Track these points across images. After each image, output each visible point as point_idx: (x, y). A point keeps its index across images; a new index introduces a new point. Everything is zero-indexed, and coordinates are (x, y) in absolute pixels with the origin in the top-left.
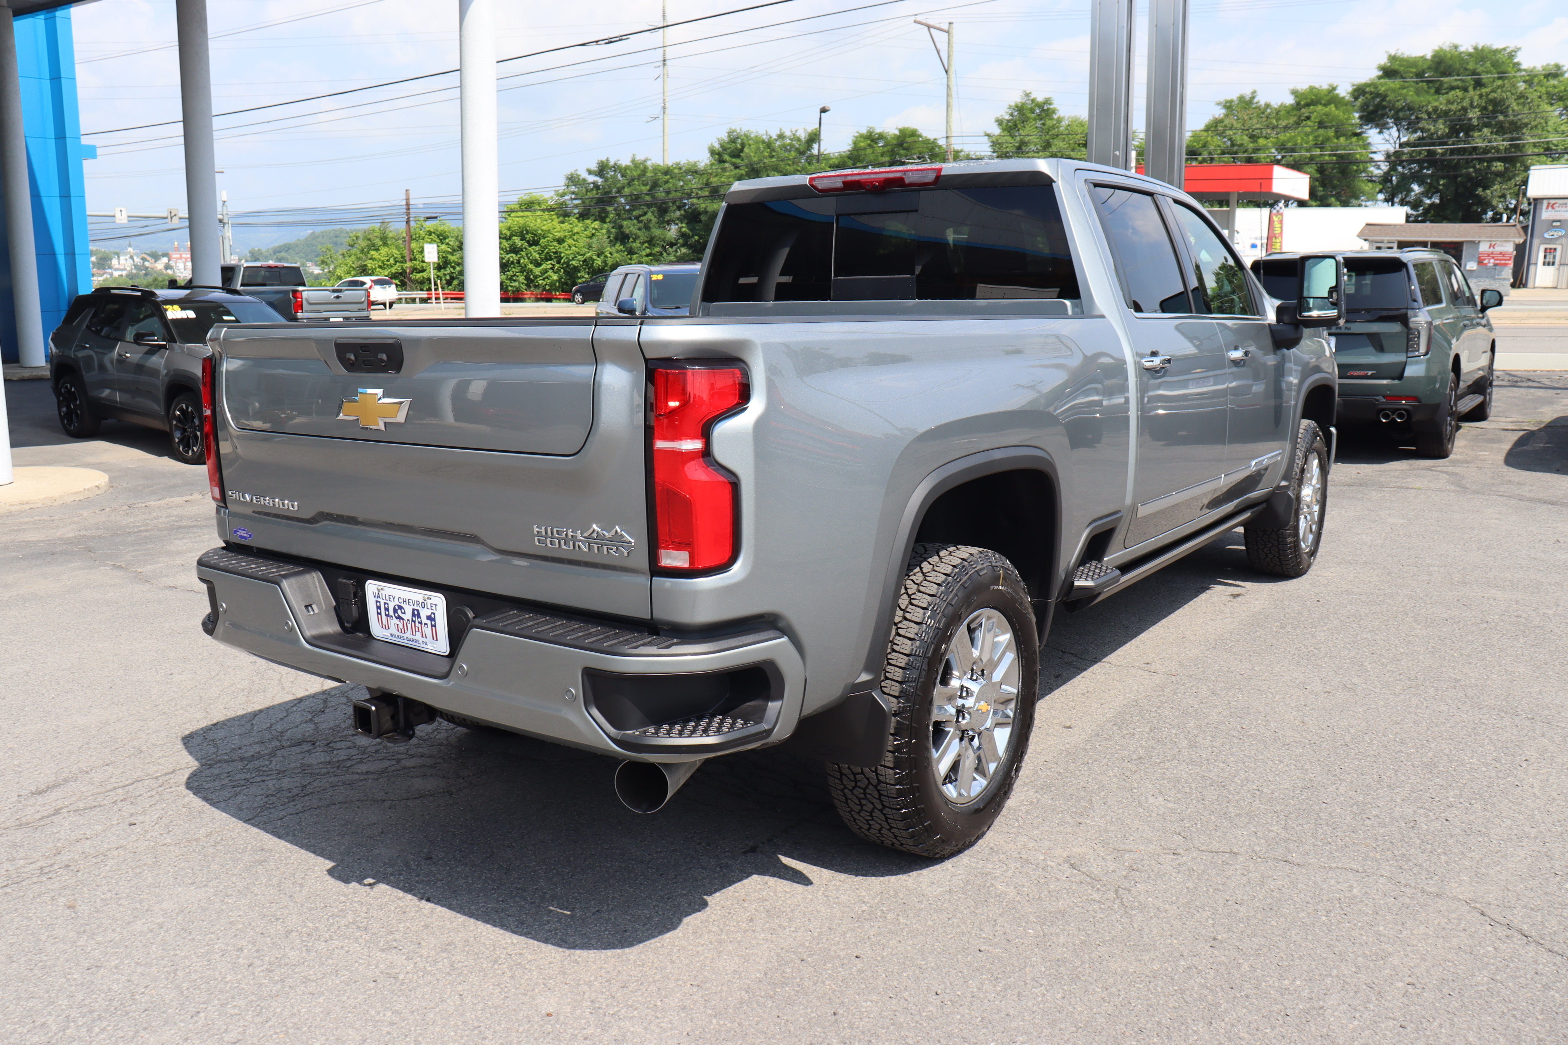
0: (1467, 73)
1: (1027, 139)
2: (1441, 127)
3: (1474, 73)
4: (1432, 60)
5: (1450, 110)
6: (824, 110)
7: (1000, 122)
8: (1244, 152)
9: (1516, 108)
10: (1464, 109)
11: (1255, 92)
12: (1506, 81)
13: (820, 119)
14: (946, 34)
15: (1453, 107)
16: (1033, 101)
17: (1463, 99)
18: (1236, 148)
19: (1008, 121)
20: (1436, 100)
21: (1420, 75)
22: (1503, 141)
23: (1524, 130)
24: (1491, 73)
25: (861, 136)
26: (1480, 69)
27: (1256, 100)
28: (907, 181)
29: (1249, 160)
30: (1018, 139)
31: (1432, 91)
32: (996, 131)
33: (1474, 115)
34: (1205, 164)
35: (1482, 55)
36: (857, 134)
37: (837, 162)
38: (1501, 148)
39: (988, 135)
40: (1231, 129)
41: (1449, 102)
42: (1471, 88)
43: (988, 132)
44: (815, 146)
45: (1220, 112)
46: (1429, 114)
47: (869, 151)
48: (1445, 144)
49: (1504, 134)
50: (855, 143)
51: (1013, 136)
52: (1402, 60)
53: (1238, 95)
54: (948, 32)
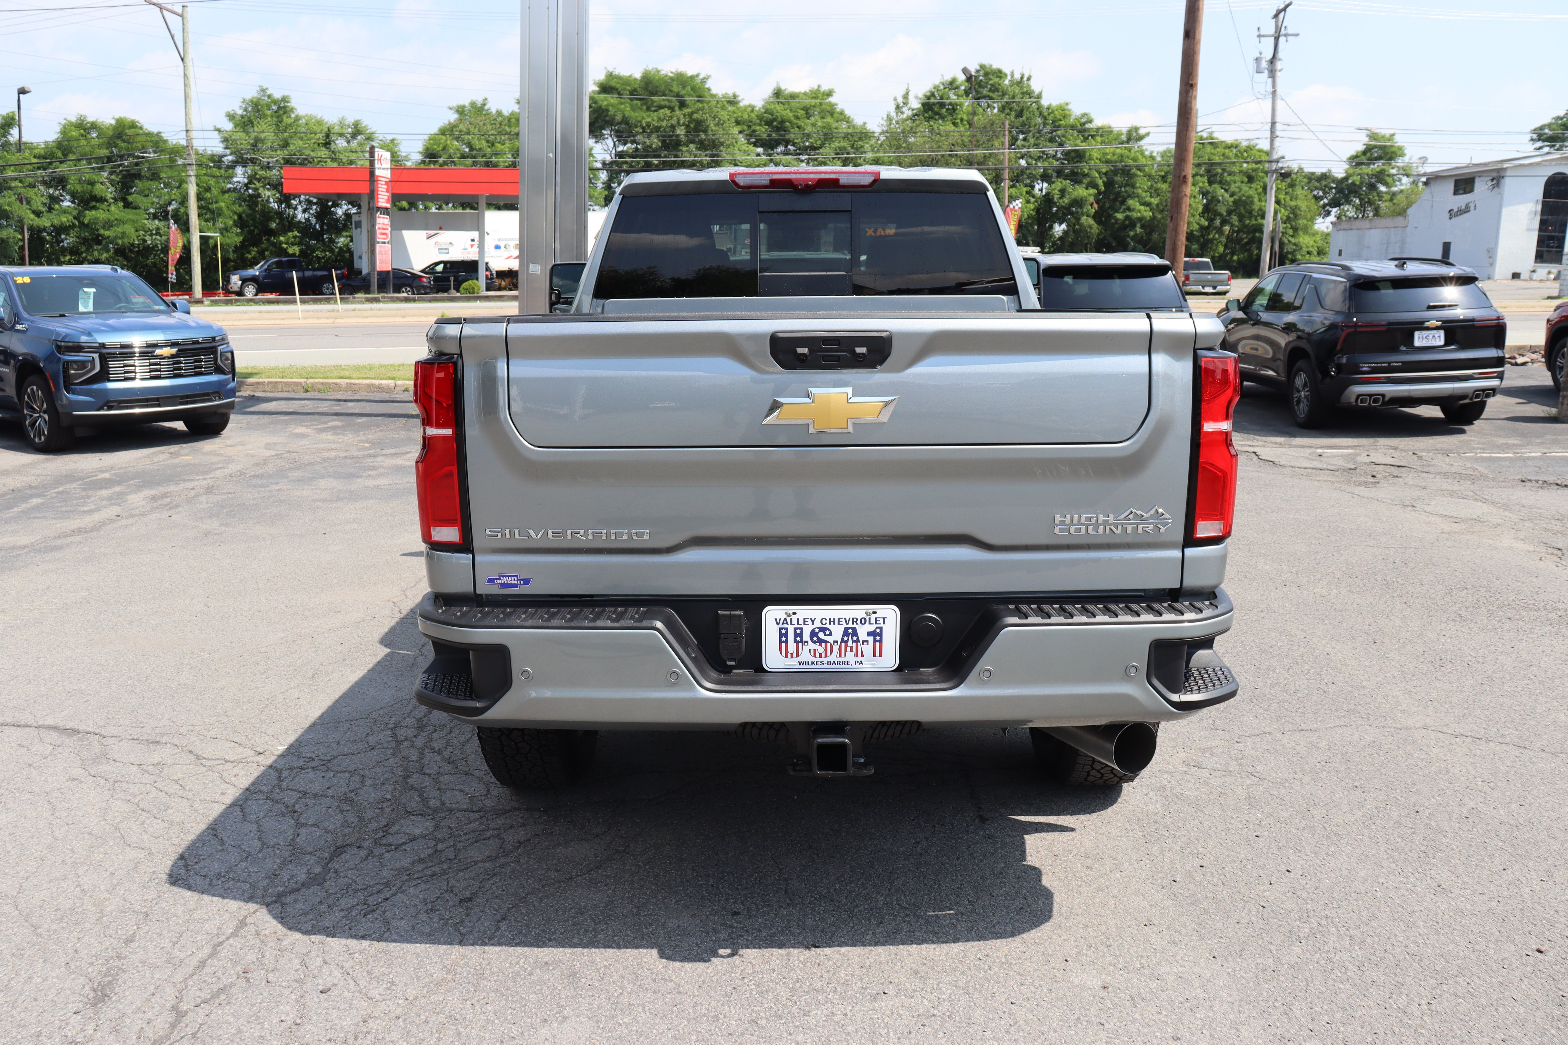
0: (672, 94)
1: (262, 136)
2: (655, 141)
3: (678, 95)
4: (641, 81)
5: (661, 127)
6: (22, 91)
7: (231, 117)
8: (483, 156)
9: (714, 128)
10: (673, 127)
11: (486, 99)
12: (705, 105)
13: (19, 101)
14: (180, 18)
15: (664, 124)
16: (269, 96)
17: (671, 117)
18: (475, 152)
19: (242, 117)
20: (649, 116)
21: (633, 92)
22: (706, 156)
23: (722, 148)
24: (692, 96)
25: (71, 124)
26: (683, 92)
27: (486, 107)
28: (842, 182)
29: (487, 164)
30: (253, 135)
31: (645, 107)
32: (229, 126)
33: (681, 131)
34: (446, 167)
35: (681, 79)
36: (64, 122)
37: (42, 152)
38: (705, 162)
39: (219, 131)
40: (468, 133)
41: (660, 119)
42: (677, 108)
43: (218, 126)
44: (15, 132)
45: (453, 117)
46: (643, 128)
47: (83, 142)
48: (659, 156)
49: (706, 150)
50: (64, 132)
51: (247, 133)
52: (619, 78)
53: (469, 101)
54: (181, 16)
